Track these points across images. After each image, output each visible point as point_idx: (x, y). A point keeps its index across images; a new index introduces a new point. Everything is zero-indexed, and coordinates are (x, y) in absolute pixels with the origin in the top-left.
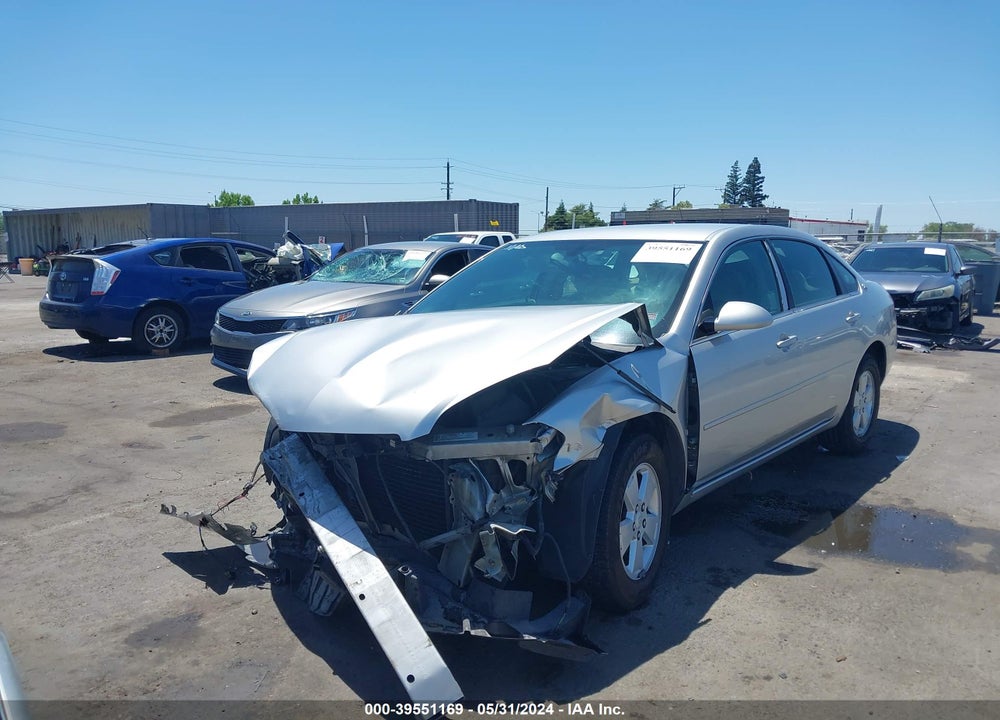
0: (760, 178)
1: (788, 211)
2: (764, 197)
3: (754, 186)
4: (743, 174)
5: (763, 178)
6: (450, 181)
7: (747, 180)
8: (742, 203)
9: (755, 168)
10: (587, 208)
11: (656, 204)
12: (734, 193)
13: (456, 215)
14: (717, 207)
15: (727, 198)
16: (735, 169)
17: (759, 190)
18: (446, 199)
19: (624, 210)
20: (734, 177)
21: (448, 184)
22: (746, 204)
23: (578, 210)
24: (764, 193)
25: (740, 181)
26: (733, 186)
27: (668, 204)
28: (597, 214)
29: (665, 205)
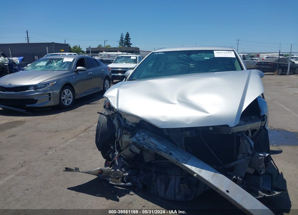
0: (129, 38)
1: (139, 48)
2: (131, 44)
3: (128, 40)
4: (124, 37)
5: (130, 38)
6: (28, 37)
7: (126, 39)
8: (125, 46)
9: (128, 35)
10: (78, 47)
11: (100, 46)
12: (122, 43)
13: (47, 48)
14: (118, 47)
15: (120, 44)
16: (122, 35)
17: (129, 42)
18: (27, 43)
19: (90, 47)
20: (122, 38)
21: (28, 38)
22: (126, 46)
23: (75, 47)
24: (131, 43)
25: (124, 39)
26: (122, 40)
27: (103, 46)
28: (81, 48)
29: (102, 46)
